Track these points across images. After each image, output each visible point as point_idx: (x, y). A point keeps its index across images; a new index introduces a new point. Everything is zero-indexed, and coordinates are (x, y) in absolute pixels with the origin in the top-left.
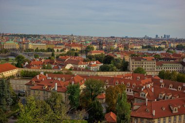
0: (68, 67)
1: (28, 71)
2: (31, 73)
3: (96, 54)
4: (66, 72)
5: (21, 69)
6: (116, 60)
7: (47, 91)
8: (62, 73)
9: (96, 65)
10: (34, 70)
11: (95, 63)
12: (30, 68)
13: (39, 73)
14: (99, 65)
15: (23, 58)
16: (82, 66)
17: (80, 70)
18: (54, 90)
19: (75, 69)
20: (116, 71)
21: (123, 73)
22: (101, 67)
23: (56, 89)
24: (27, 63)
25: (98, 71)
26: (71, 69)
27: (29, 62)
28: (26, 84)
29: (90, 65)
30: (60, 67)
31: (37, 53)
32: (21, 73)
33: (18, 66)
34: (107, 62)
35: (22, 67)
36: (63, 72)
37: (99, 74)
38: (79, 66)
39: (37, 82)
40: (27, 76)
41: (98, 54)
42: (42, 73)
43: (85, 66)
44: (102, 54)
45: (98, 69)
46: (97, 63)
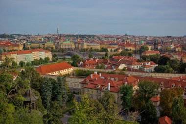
0: (122, 67)
1: (82, 70)
2: (85, 71)
3: (151, 54)
4: (119, 72)
5: (76, 68)
6: (173, 61)
7: (100, 90)
8: (115, 74)
9: (150, 66)
10: (88, 69)
11: (149, 63)
12: (85, 67)
13: (92, 72)
14: (154, 66)
15: (78, 57)
16: (136, 66)
17: (133, 70)
18: (107, 89)
19: (129, 70)
20: (172, 73)
21: (181, 75)
22: (156, 68)
23: (109, 89)
24: (82, 62)
25: (152, 72)
26: (124, 70)
27: (84, 62)
28: (81, 83)
29: (145, 65)
30: (113, 67)
31: (91, 52)
32: (77, 72)
33: (73, 65)
34: (162, 63)
35: (77, 66)
36: (116, 72)
37: (154, 75)
38: (133, 67)
39: (91, 81)
40: (82, 75)
41: (153, 54)
42: (96, 73)
43: (138, 66)
44: (157, 55)
45: (153, 70)
46: (151, 64)
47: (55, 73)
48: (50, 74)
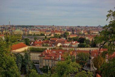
0: (59, 45)
1: (34, 48)
2: (36, 49)
5: (30, 47)
6: (87, 40)
7: (55, 60)
9: (75, 44)
10: (38, 47)
12: (35, 46)
14: (77, 44)
16: (67, 44)
17: (66, 47)
18: (59, 59)
22: (79, 45)
24: (32, 43)
28: (39, 56)
29: (72, 44)
30: (53, 45)
32: (30, 49)
33: (27, 44)
34: (82, 42)
35: (29, 45)
36: (57, 48)
38: (65, 45)
39: (46, 54)
42: (48, 49)
43: (68, 44)
45: (77, 46)
46: (76, 42)
47: (17, 50)
48: (14, 51)
